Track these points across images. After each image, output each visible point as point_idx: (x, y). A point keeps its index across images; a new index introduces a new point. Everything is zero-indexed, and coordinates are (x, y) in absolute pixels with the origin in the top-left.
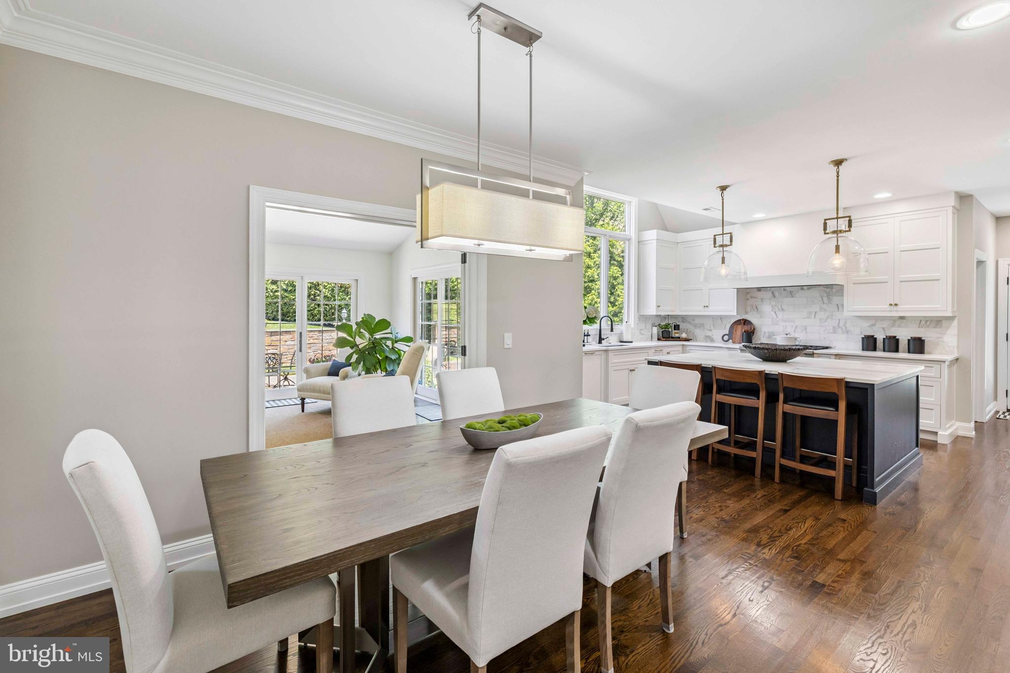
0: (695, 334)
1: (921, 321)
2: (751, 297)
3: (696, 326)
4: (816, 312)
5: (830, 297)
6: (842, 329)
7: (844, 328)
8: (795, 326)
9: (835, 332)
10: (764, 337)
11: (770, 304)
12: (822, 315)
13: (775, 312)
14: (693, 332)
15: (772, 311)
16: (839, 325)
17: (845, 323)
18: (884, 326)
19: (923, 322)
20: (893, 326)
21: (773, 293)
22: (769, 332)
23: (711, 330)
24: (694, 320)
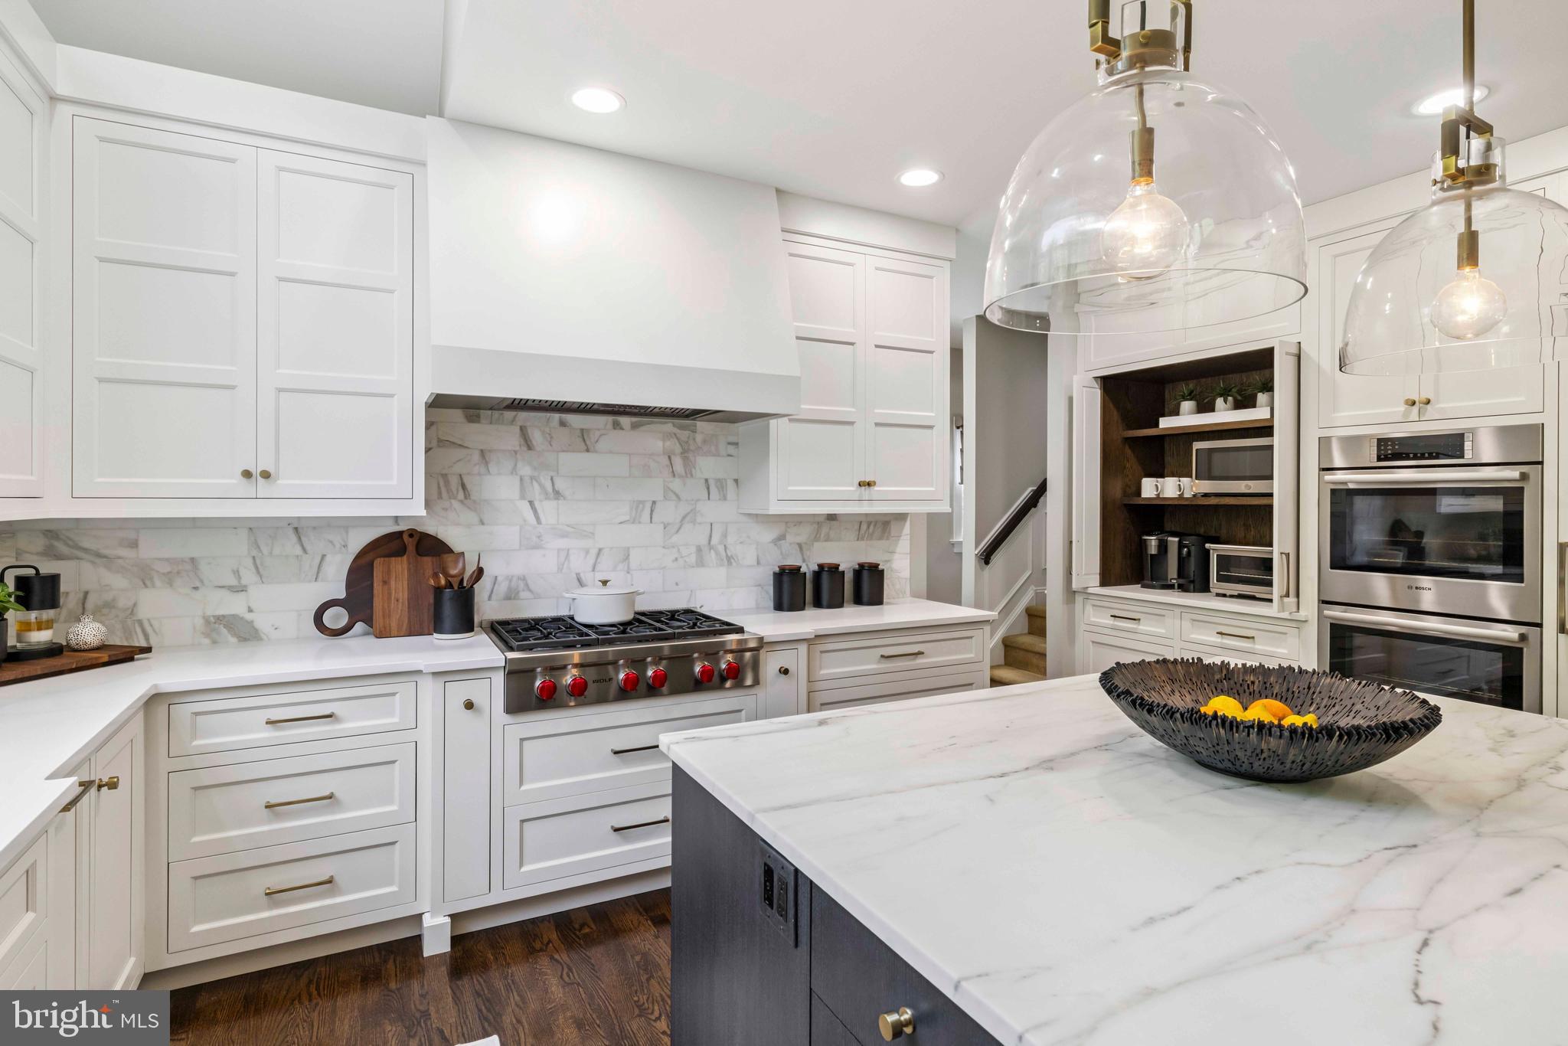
0: (143, 613)
1: (861, 522)
2: (440, 441)
3: (144, 575)
4: (654, 503)
5: (690, 455)
6: (717, 553)
7: (721, 548)
8: (594, 552)
9: (701, 563)
10: (490, 598)
11: (514, 471)
12: (669, 512)
13: (531, 503)
14: (123, 602)
15: (523, 497)
16: (709, 543)
17: (725, 535)
18: (799, 539)
19: (864, 527)
20: (816, 539)
21: (523, 429)
22: (510, 579)
23: (242, 589)
24: (134, 545)
